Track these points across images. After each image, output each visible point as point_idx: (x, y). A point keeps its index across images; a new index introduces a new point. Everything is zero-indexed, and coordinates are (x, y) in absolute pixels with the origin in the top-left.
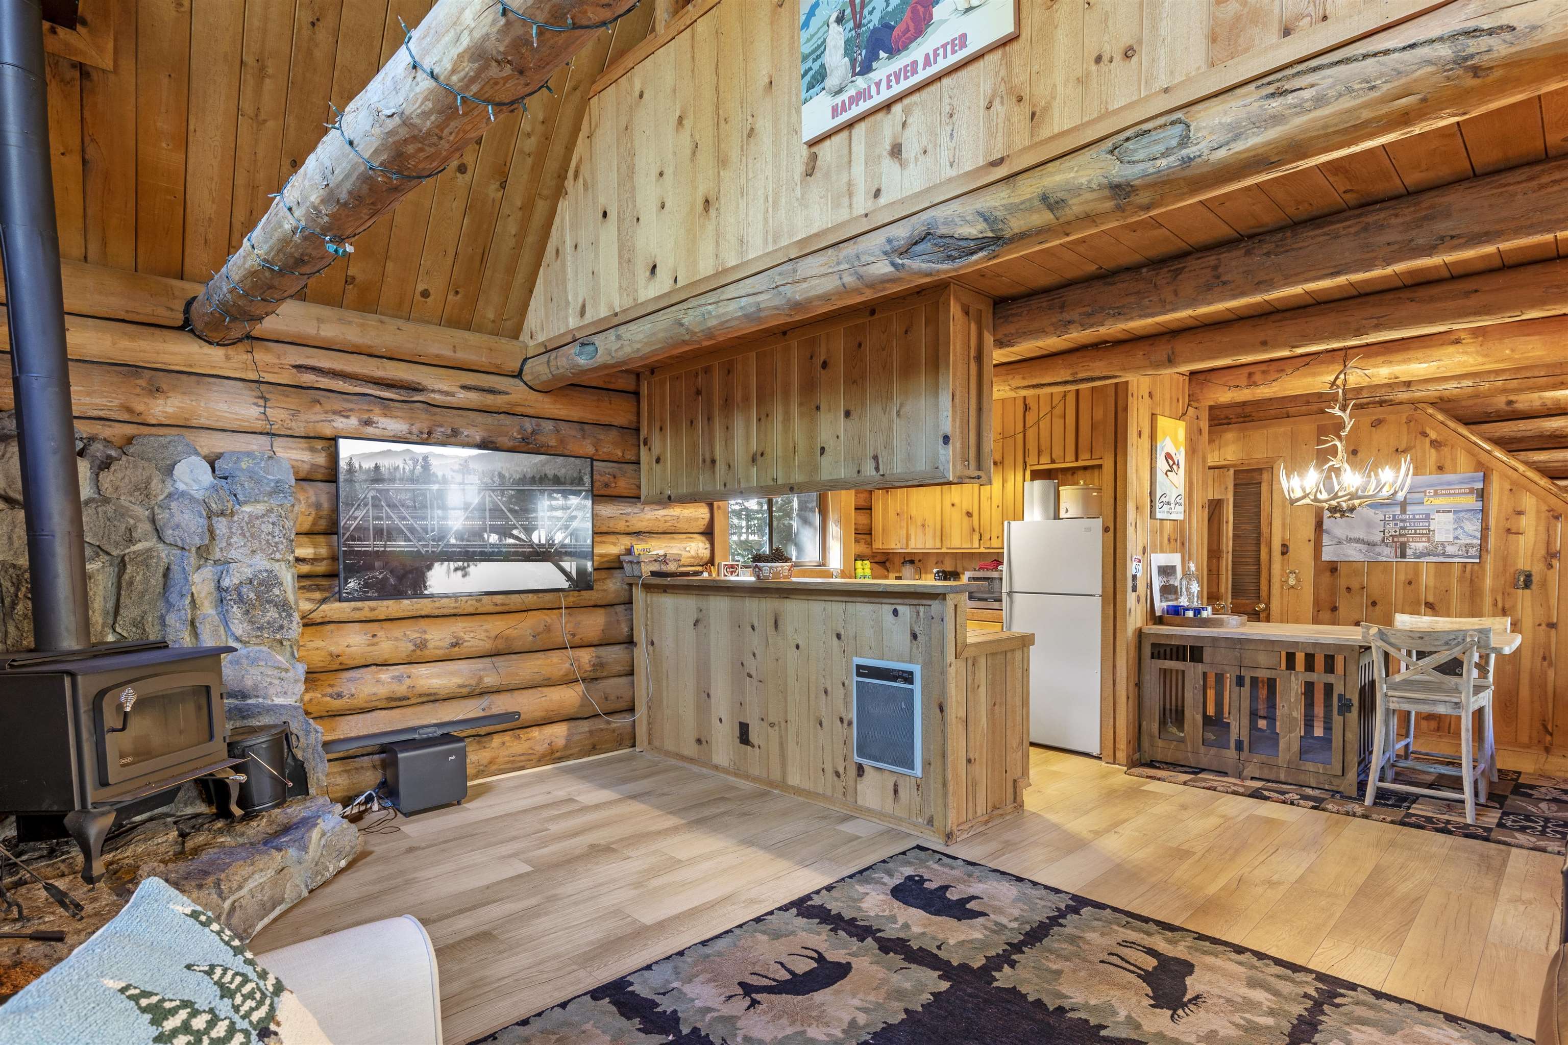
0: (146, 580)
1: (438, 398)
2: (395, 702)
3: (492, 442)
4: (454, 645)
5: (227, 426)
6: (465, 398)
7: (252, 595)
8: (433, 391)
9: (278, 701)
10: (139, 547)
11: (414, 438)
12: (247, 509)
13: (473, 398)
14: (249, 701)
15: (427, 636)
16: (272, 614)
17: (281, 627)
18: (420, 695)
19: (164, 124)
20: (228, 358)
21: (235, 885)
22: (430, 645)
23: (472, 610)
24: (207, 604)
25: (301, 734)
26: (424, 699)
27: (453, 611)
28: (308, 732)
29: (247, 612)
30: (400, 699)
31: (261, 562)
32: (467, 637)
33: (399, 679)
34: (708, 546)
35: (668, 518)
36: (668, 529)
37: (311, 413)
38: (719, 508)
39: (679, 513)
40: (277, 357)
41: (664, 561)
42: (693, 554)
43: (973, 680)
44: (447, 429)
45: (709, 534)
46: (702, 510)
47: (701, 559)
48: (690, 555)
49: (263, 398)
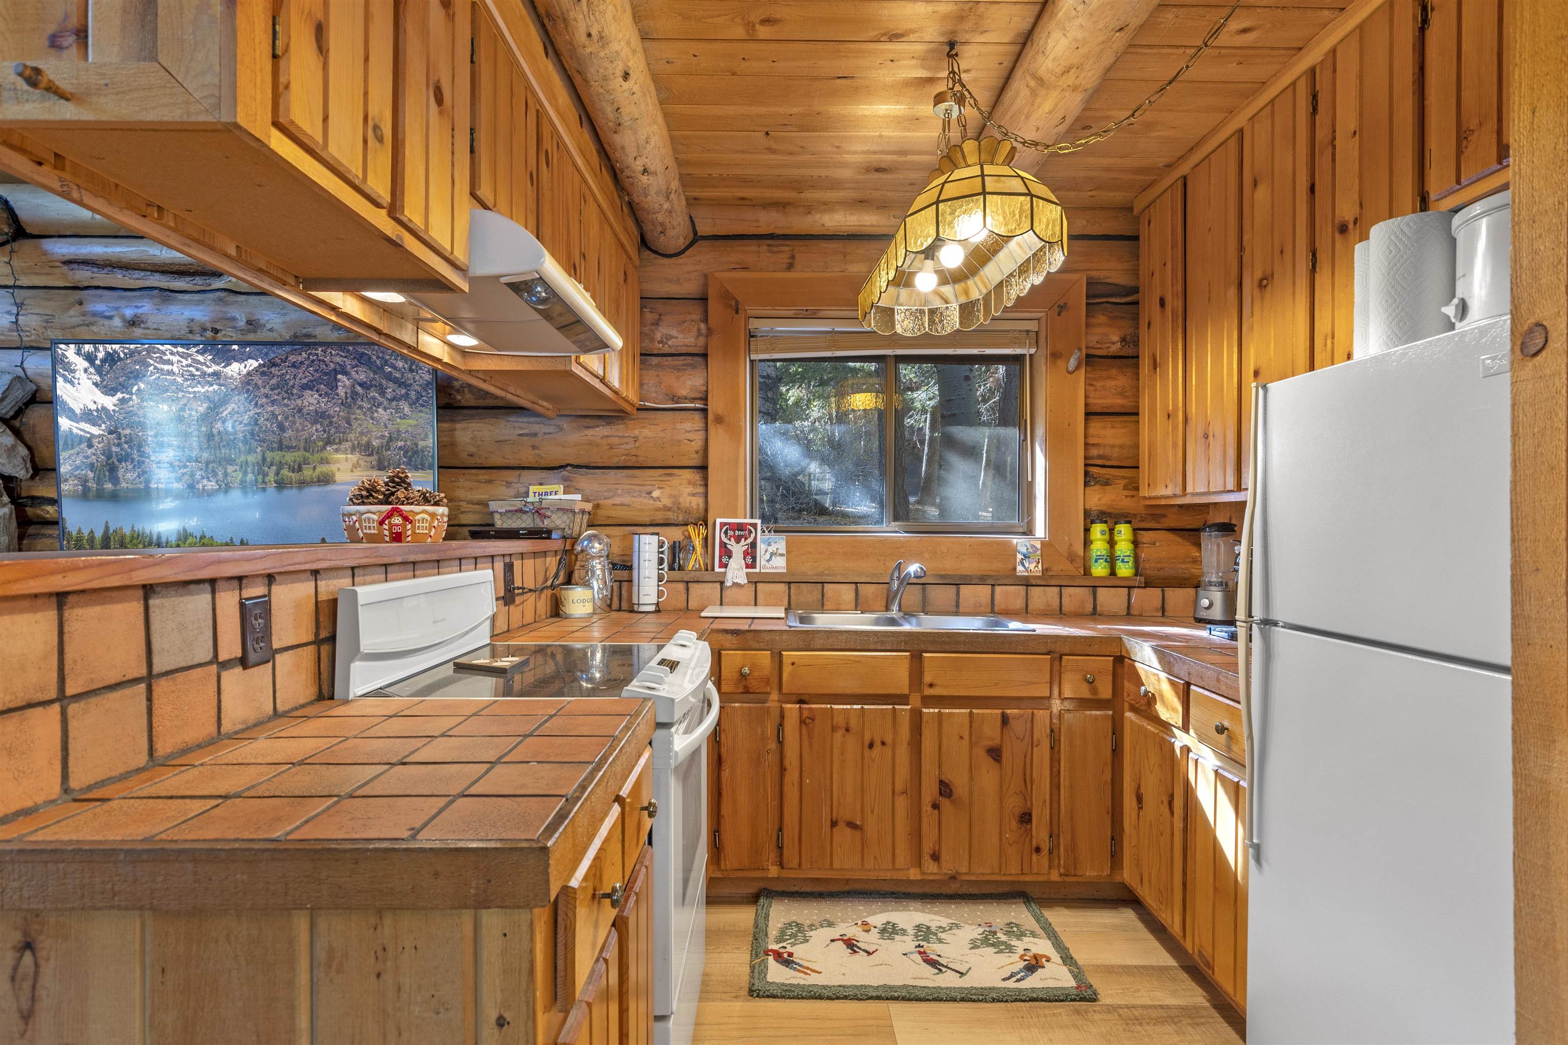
3: (308, 335)
11: (196, 337)
34: (701, 490)
35: (616, 441)
36: (621, 460)
37: (72, 317)
38: (719, 420)
39: (636, 432)
40: (45, 253)
41: (539, 512)
42: (666, 501)
43: (27, 1016)
44: (242, 323)
45: (703, 468)
46: (688, 426)
47: (688, 512)
48: (659, 504)
49: (19, 305)
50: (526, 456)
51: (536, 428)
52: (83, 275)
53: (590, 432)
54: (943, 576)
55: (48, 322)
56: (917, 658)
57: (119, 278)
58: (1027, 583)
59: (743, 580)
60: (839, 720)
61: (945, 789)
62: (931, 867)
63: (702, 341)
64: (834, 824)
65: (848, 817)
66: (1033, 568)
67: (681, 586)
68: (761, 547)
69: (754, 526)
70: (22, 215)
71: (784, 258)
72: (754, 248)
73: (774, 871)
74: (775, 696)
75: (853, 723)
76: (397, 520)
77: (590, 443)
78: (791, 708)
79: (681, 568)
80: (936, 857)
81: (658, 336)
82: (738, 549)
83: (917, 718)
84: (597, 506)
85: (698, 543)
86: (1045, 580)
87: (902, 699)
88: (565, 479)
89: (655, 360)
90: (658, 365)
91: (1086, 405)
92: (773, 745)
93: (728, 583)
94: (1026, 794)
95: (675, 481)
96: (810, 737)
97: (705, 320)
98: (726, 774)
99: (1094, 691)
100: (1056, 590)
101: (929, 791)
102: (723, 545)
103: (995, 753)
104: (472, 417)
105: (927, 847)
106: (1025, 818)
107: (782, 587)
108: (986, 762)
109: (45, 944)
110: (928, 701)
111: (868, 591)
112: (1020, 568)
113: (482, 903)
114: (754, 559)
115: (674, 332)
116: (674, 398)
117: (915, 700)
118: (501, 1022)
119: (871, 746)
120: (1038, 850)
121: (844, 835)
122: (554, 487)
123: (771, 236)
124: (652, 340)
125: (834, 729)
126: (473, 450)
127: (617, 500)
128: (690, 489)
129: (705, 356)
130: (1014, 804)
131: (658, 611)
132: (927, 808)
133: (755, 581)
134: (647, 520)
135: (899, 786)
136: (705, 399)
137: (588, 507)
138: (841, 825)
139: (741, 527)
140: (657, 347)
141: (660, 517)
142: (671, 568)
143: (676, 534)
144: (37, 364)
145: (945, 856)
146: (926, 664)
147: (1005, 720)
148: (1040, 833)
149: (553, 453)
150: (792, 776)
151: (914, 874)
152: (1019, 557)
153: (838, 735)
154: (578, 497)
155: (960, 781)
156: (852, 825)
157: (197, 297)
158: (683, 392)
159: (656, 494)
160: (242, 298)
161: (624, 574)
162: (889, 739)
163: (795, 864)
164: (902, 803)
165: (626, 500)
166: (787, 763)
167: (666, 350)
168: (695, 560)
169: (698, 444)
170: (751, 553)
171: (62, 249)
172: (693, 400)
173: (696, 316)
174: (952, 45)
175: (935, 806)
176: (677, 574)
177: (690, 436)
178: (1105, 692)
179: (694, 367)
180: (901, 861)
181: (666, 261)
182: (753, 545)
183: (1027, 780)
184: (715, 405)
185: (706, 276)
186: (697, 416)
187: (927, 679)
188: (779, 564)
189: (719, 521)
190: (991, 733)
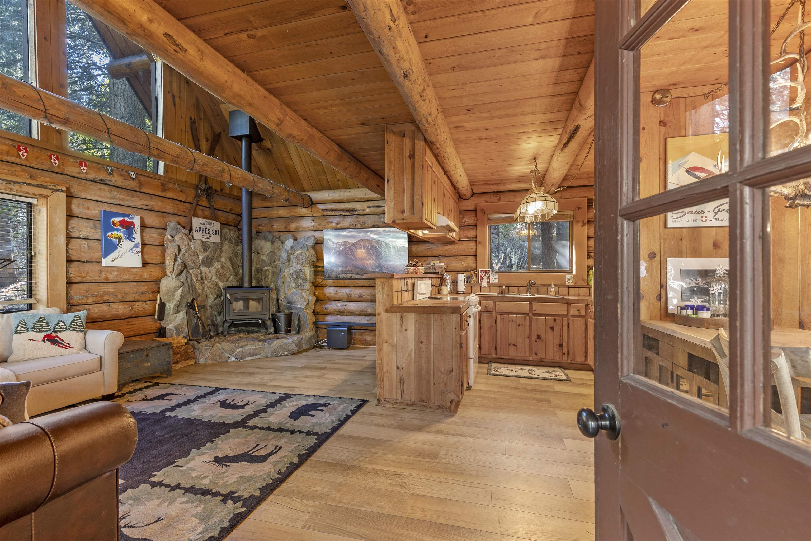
0: (276, 272)
1: (361, 212)
2: (341, 313)
3: (376, 225)
4: (360, 297)
5: (306, 230)
6: (368, 210)
7: (295, 276)
8: (359, 210)
9: (299, 306)
10: (276, 263)
11: (351, 227)
12: (297, 252)
13: (372, 210)
14: (293, 305)
15: (352, 293)
16: (301, 282)
17: (303, 286)
18: (349, 312)
19: (285, 155)
20: (307, 211)
21: (241, 345)
22: (353, 296)
23: (367, 285)
24: (288, 278)
25: (302, 316)
26: (350, 314)
27: (361, 285)
28: (304, 317)
29: (294, 281)
30: (341, 312)
31: (299, 267)
32: (364, 294)
33: (342, 306)
34: (475, 262)
35: (452, 249)
36: (454, 254)
37: (323, 223)
38: (480, 243)
39: (458, 247)
40: (318, 208)
41: (434, 268)
42: (466, 265)
43: (402, 325)
44: (361, 222)
45: (475, 256)
46: (471, 245)
47: (471, 268)
48: (464, 266)
49: (313, 221)
50: (429, 254)
51: (432, 246)
52: (326, 213)
53: (446, 247)
54: (543, 285)
55: (319, 224)
56: (531, 303)
57: (333, 213)
58: (568, 287)
59: (486, 286)
60: (511, 319)
61: (539, 337)
62: (535, 357)
63: (475, 222)
64: (509, 345)
65: (513, 343)
66: (570, 283)
67: (470, 287)
68: (491, 277)
69: (489, 271)
70: (313, 199)
71: (497, 199)
72: (489, 196)
73: (494, 356)
74: (494, 313)
75: (514, 319)
76: (417, 270)
77: (446, 250)
78: (499, 316)
79: (470, 282)
80: (536, 354)
81: (463, 221)
82: (485, 278)
83: (531, 319)
84: (447, 266)
85: (474, 276)
86: (574, 286)
87: (527, 314)
88: (439, 260)
89: (462, 228)
90: (463, 229)
91: (588, 235)
92: (494, 325)
93: (483, 286)
94: (561, 339)
95: (468, 259)
96: (503, 323)
97: (476, 216)
98: (482, 331)
99: (580, 313)
100: (578, 289)
101: (534, 337)
102: (481, 276)
103: (552, 328)
104: (416, 244)
105: (534, 351)
106: (561, 345)
107: (498, 288)
108: (550, 331)
109: (404, 317)
110: (534, 315)
111: (521, 289)
112: (567, 283)
113: (453, 313)
114: (489, 280)
115: (468, 220)
116: (468, 238)
117: (531, 314)
118: (455, 328)
119: (519, 325)
120: (564, 354)
121: (512, 347)
122: (437, 262)
123: (494, 192)
124: (462, 222)
125: (509, 321)
126: (416, 252)
127: (453, 265)
128: (472, 262)
129: (476, 226)
130: (557, 342)
131: (464, 293)
132: (534, 341)
133: (490, 286)
134: (460, 270)
135: (526, 336)
136: (476, 237)
137: (446, 266)
138: (511, 345)
139: (486, 271)
140: (463, 224)
141: (464, 269)
142: (467, 282)
143: (468, 274)
144: (318, 234)
145: (538, 354)
146: (533, 305)
147: (555, 320)
148: (565, 349)
149: (436, 253)
150: (499, 332)
151: (531, 358)
152: (567, 279)
153: (510, 323)
154: (443, 264)
155: (543, 336)
156: (514, 345)
157: (351, 217)
158: (470, 236)
159: (463, 263)
160: (361, 216)
161: (455, 284)
162: (523, 324)
163: (500, 354)
164: (527, 340)
165: (455, 265)
166: (497, 329)
167: (465, 225)
168: (473, 281)
169: (474, 249)
170: (489, 278)
171: (321, 207)
172: (473, 238)
173: (473, 216)
174: (535, 158)
175: (536, 341)
176: (469, 284)
177: (472, 247)
178: (583, 313)
179: (473, 229)
180: (527, 354)
181: (465, 201)
182: (489, 276)
183: (561, 335)
184: (479, 239)
185: (476, 204)
186: (474, 242)
187: (534, 309)
188: (496, 282)
189: (480, 270)
190: (551, 323)
